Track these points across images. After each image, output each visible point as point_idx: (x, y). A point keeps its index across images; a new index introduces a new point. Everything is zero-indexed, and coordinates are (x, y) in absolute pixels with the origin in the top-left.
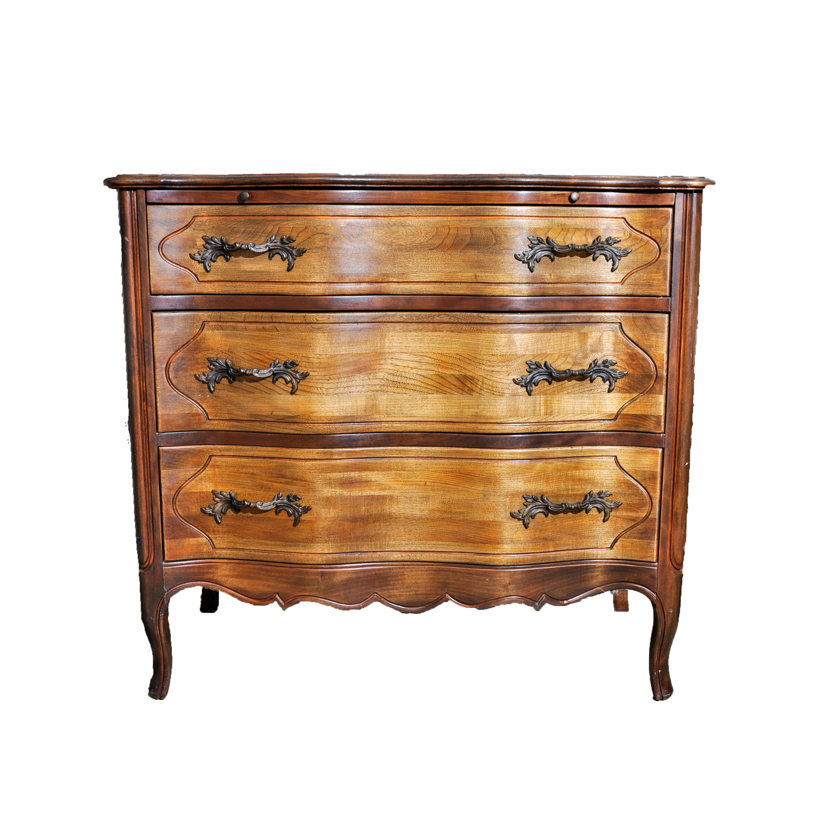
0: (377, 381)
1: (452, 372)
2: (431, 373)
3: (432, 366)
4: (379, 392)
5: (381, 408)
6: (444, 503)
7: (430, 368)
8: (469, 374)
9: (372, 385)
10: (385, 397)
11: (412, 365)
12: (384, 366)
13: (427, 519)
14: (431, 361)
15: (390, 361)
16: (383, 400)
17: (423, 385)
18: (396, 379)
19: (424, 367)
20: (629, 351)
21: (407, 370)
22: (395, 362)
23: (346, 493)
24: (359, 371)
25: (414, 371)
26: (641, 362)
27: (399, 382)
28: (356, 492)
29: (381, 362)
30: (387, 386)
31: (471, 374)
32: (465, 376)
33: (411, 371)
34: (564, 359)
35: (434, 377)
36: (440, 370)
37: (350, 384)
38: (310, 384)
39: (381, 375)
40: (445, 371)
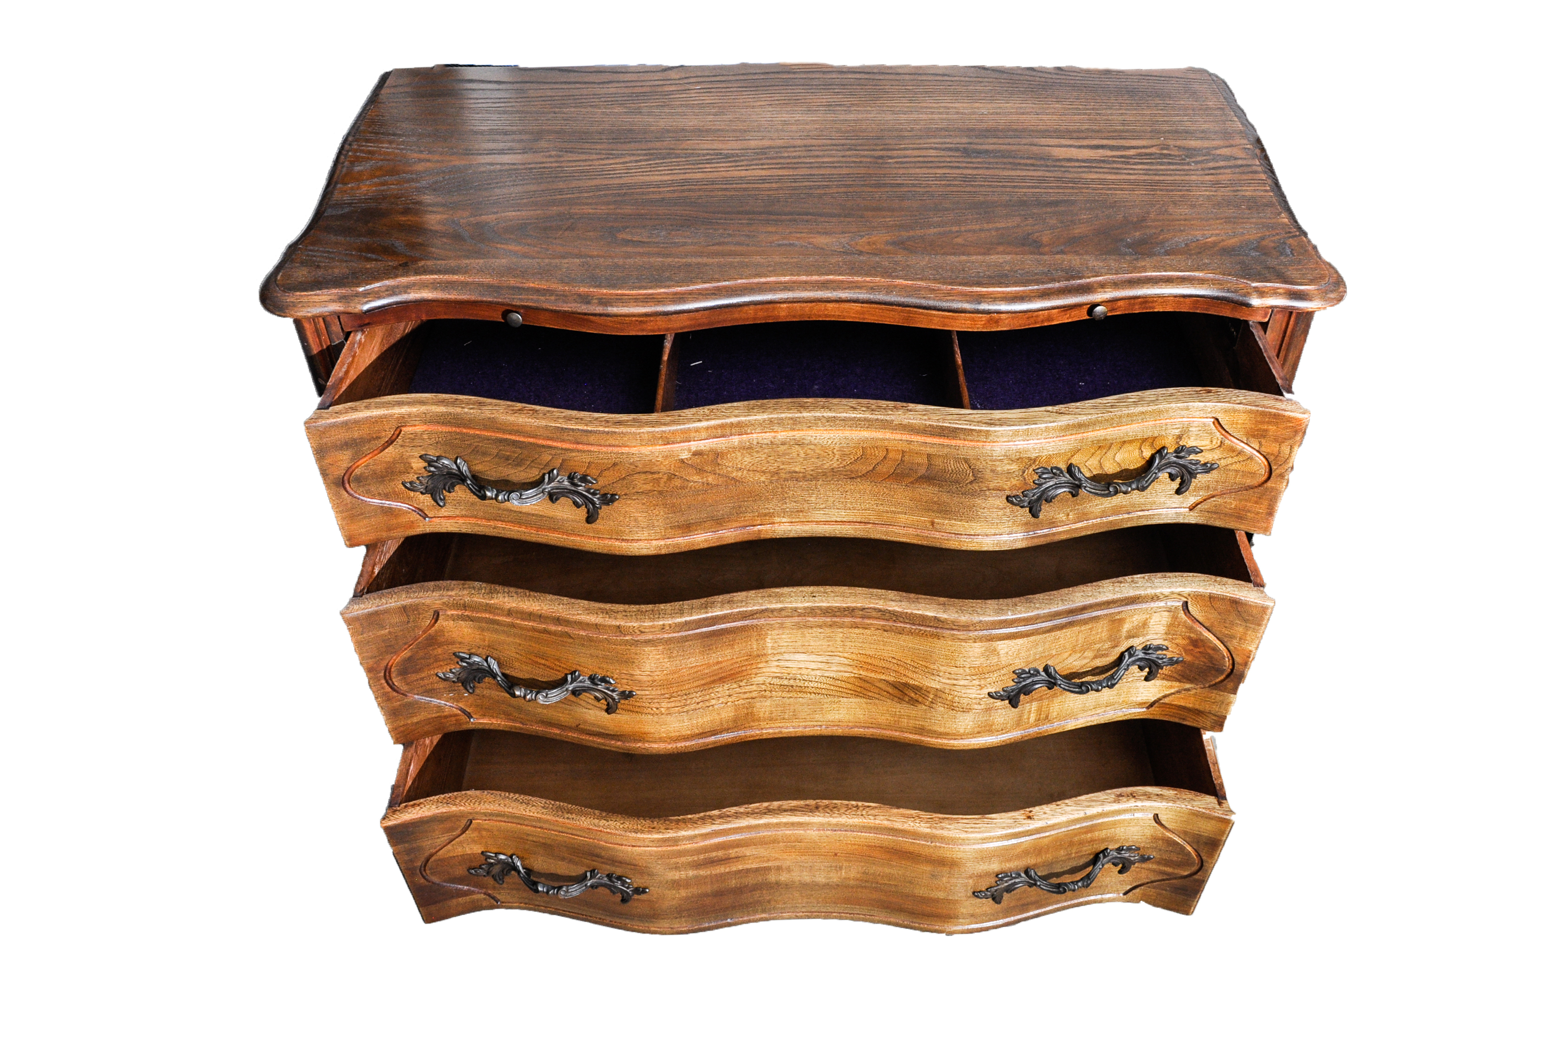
0: (754, 688)
1: (883, 677)
2: (847, 675)
3: (849, 667)
4: (758, 699)
5: (761, 715)
6: (864, 873)
7: (842, 669)
8: (911, 682)
9: (745, 693)
10: (768, 703)
11: (813, 666)
12: (764, 670)
13: (838, 885)
14: (846, 661)
15: (777, 663)
16: (764, 707)
17: (832, 688)
18: (786, 682)
19: (835, 668)
20: (1192, 635)
21: (804, 671)
22: (782, 663)
23: (702, 872)
24: (722, 680)
25: (818, 673)
26: (1210, 651)
27: (792, 686)
28: (721, 869)
29: (760, 666)
30: (771, 691)
31: (916, 683)
32: (906, 685)
33: (813, 673)
34: (1079, 655)
35: (852, 680)
36: (861, 672)
37: (708, 697)
38: (638, 704)
39: (760, 679)
40: (873, 675)
